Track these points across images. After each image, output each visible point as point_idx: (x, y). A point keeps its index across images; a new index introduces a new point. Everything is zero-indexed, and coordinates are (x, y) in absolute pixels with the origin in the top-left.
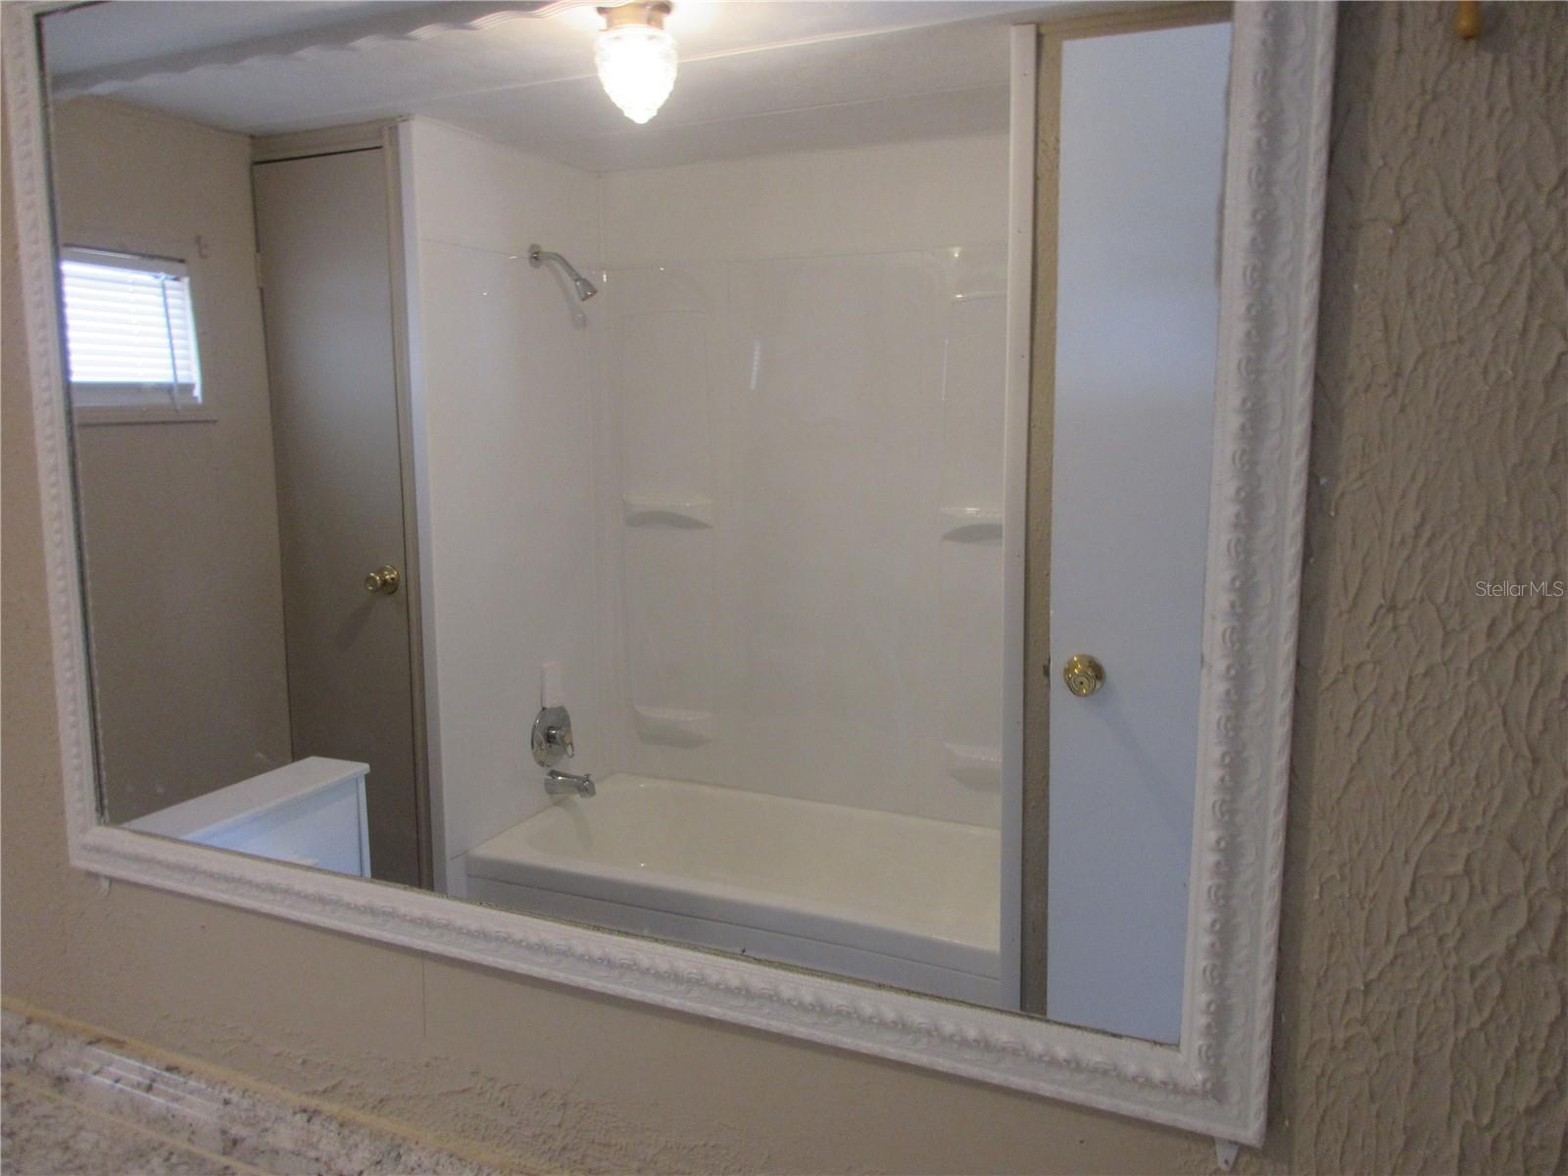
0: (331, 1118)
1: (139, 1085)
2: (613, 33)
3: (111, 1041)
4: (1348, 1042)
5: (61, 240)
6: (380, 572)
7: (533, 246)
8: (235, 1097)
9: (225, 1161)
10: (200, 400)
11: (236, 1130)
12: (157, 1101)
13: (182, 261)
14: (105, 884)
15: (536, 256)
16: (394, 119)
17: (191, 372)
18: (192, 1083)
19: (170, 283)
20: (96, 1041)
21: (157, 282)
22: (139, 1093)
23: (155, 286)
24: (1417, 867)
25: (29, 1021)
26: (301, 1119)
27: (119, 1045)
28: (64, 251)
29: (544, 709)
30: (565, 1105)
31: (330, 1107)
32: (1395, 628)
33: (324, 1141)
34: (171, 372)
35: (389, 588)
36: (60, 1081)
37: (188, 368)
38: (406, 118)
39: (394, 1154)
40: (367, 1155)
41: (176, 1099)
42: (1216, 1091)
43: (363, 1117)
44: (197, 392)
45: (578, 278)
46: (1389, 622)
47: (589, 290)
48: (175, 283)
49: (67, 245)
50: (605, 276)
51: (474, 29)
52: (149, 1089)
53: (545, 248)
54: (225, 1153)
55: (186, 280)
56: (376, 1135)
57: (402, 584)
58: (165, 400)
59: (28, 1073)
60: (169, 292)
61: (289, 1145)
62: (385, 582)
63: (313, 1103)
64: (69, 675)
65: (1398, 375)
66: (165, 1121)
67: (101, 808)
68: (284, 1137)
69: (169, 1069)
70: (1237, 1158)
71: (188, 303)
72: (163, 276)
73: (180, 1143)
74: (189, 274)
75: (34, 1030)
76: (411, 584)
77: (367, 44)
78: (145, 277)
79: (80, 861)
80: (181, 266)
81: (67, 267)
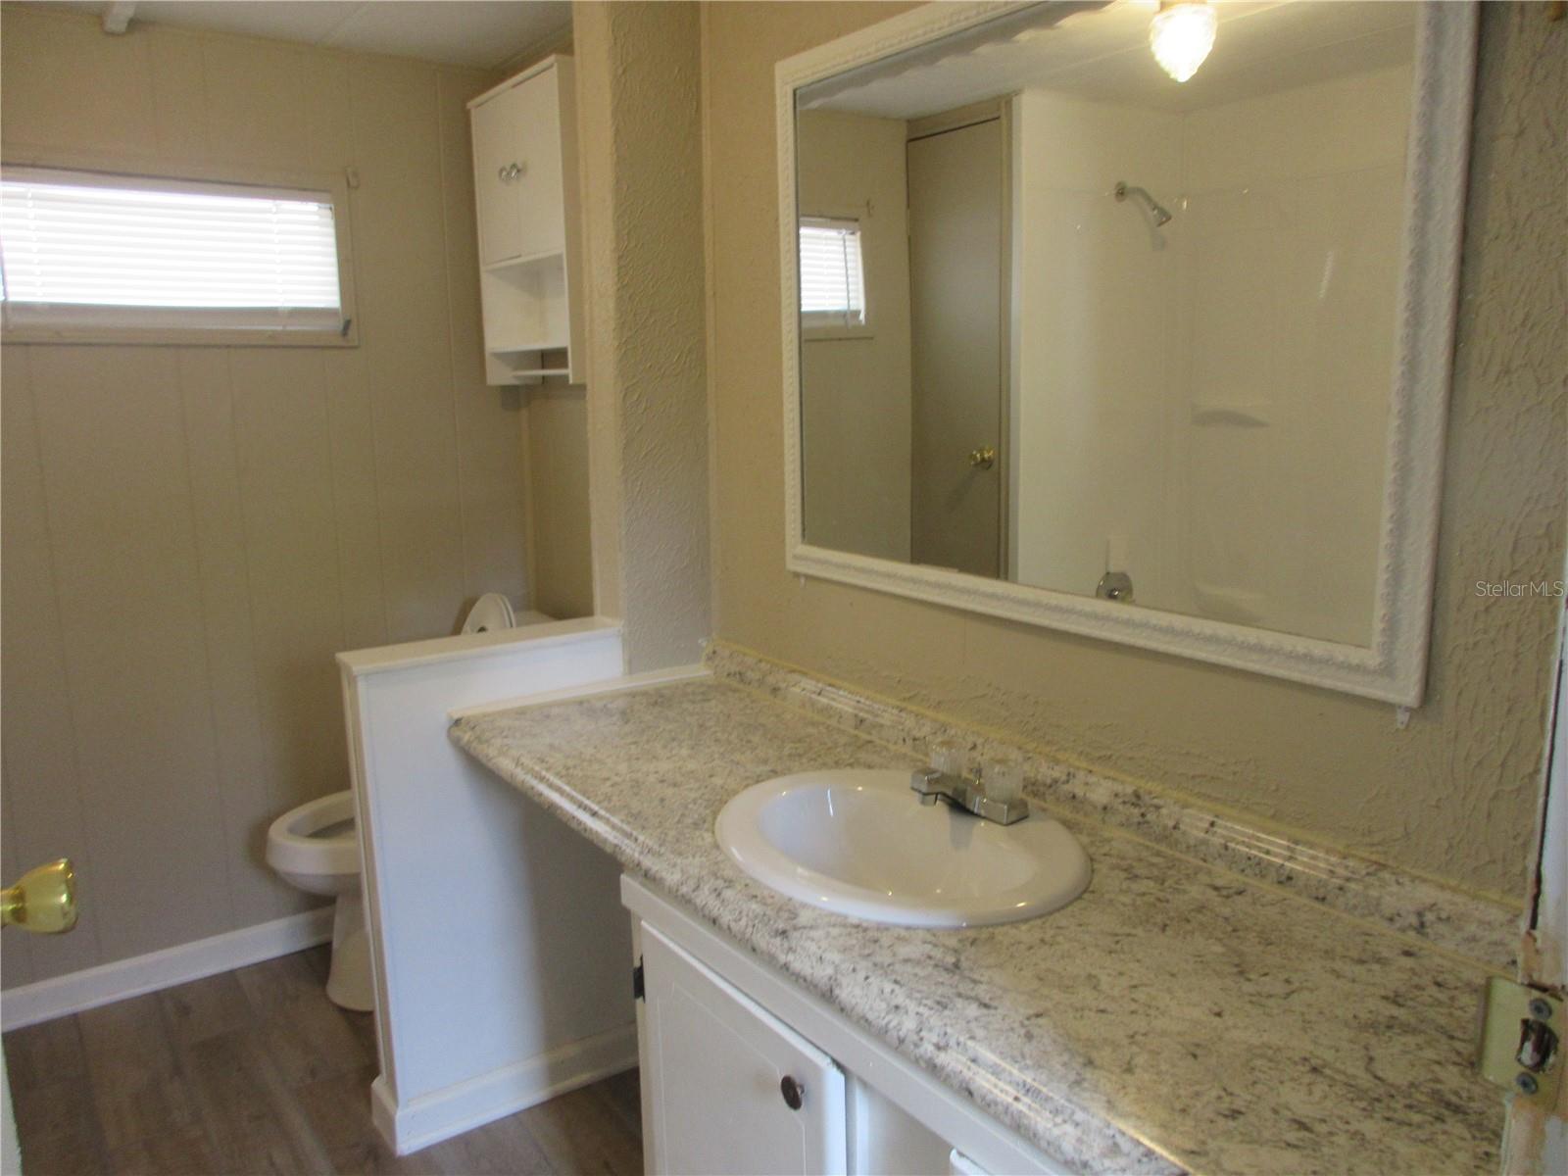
0: (911, 712)
1: (814, 692)
2: (1164, 14)
3: (800, 672)
4: (1476, 644)
5: (800, 213)
6: (981, 451)
7: (1119, 184)
8: (862, 700)
9: (856, 732)
10: (863, 322)
11: (862, 714)
12: (824, 700)
13: (856, 220)
14: (803, 580)
15: (1121, 192)
16: (1008, 94)
17: (859, 303)
18: (841, 693)
19: (848, 237)
20: (793, 671)
21: (841, 236)
22: (814, 696)
23: (837, 239)
24: (1518, 532)
25: (760, 661)
26: (895, 711)
27: (805, 674)
28: (802, 219)
29: (1108, 573)
30: (1036, 702)
31: (913, 708)
32: (1510, 384)
33: (908, 722)
34: (846, 302)
35: (986, 464)
36: (775, 690)
37: (857, 298)
38: (1017, 93)
39: (943, 729)
40: (929, 729)
41: (834, 700)
42: (1387, 670)
43: (930, 713)
44: (862, 317)
45: (1155, 207)
46: (1506, 381)
47: (1165, 217)
48: (852, 237)
49: (804, 215)
50: (1185, 203)
51: (1058, 27)
52: (819, 694)
53: (1130, 183)
54: (856, 728)
55: (858, 234)
56: (934, 721)
57: (996, 463)
58: (840, 322)
59: (760, 686)
60: (847, 243)
61: (889, 723)
62: (983, 460)
63: (904, 705)
64: (791, 459)
65: (1514, 227)
66: (826, 710)
67: (803, 536)
68: (887, 719)
69: (830, 685)
70: (1409, 721)
71: (859, 250)
72: (844, 232)
73: (833, 722)
74: (860, 230)
75: (763, 665)
76: (1003, 465)
77: (985, 50)
78: (832, 233)
79: (792, 566)
80: (857, 224)
81: (803, 231)
